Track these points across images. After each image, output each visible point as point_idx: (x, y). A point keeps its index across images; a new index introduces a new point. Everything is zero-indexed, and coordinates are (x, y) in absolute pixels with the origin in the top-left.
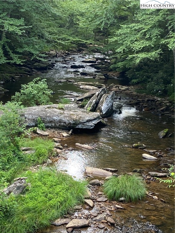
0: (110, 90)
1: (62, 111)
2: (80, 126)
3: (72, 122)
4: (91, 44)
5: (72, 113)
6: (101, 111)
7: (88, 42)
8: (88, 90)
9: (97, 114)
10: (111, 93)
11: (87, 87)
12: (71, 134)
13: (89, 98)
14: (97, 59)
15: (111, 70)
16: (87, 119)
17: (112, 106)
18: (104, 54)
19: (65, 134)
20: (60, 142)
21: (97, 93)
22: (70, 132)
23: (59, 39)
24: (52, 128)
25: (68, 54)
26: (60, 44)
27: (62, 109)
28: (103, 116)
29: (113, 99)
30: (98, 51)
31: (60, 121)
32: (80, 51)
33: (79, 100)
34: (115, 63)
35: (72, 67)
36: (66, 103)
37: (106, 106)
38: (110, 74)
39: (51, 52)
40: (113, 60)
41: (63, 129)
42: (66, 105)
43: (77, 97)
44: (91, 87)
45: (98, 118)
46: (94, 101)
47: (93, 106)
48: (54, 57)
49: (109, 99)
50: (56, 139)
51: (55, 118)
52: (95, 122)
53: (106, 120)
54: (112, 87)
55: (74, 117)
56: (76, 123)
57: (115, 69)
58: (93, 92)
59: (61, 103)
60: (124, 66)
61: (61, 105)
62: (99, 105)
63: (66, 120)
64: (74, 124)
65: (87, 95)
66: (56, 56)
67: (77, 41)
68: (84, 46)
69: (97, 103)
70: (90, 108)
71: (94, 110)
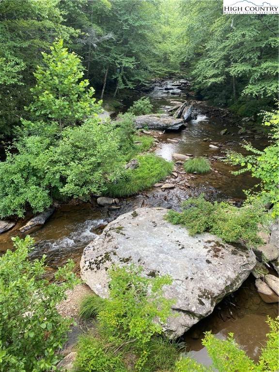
0: (190, 104)
1: (159, 118)
2: (170, 128)
3: (165, 125)
4: (178, 73)
5: (165, 119)
6: (184, 118)
7: (176, 71)
8: (175, 104)
9: (181, 120)
10: (191, 106)
11: (175, 102)
12: (164, 133)
13: (176, 109)
14: (182, 83)
15: (191, 91)
16: (175, 123)
17: (191, 115)
18: (187, 80)
19: (161, 133)
20: (158, 138)
21: (181, 106)
22: (164, 132)
23: (157, 71)
24: (152, 129)
25: (163, 81)
26: (158, 74)
27: (158, 117)
28: (185, 121)
29: (192, 110)
30: (182, 78)
31: (158, 125)
32: (170, 78)
33: (170, 111)
34: (194, 86)
35: (166, 89)
36: (161, 113)
37: (187, 115)
38: (190, 93)
39: (152, 80)
40: (193, 84)
41: (159, 130)
42: (161, 115)
43: (169, 109)
44: (178, 103)
45: (182, 122)
46: (179, 111)
47: (179, 115)
48: (154, 83)
49: (189, 110)
50: (155, 136)
51: (155, 123)
52: (180, 125)
53: (186, 123)
54: (191, 102)
55: (167, 122)
56: (168, 126)
57: (194, 89)
58: (179, 106)
59: (159, 113)
60: (200, 87)
61: (158, 115)
62: (183, 114)
63: (161, 124)
64: (166, 126)
65: (175, 107)
66: (155, 82)
67: (169, 72)
68: (173, 74)
69: (181, 113)
70: (176, 116)
71: (179, 117)
